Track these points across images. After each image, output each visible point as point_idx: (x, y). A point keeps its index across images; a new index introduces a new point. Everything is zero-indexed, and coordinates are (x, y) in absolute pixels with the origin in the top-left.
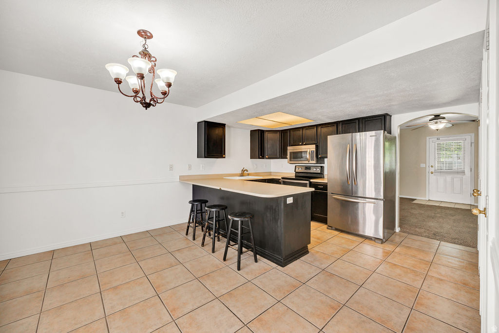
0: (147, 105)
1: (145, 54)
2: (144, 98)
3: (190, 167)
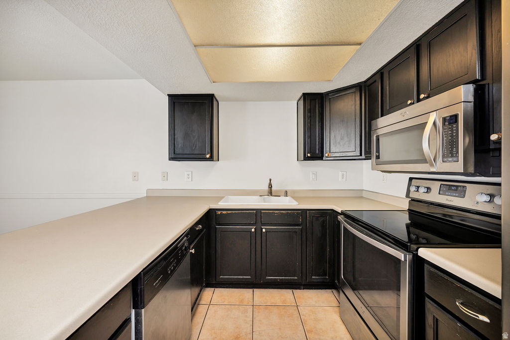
3: (165, 176)
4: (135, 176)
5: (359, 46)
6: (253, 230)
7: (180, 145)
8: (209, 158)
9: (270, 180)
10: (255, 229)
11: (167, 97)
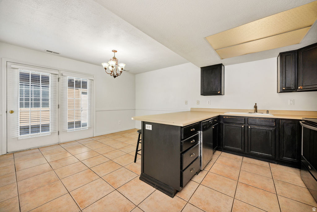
0: (115, 77)
1: (114, 58)
2: (114, 74)
3: (198, 102)
4: (186, 103)
5: (310, 27)
6: (243, 126)
7: (206, 89)
8: (219, 93)
9: (256, 104)
10: (244, 126)
11: (200, 69)
